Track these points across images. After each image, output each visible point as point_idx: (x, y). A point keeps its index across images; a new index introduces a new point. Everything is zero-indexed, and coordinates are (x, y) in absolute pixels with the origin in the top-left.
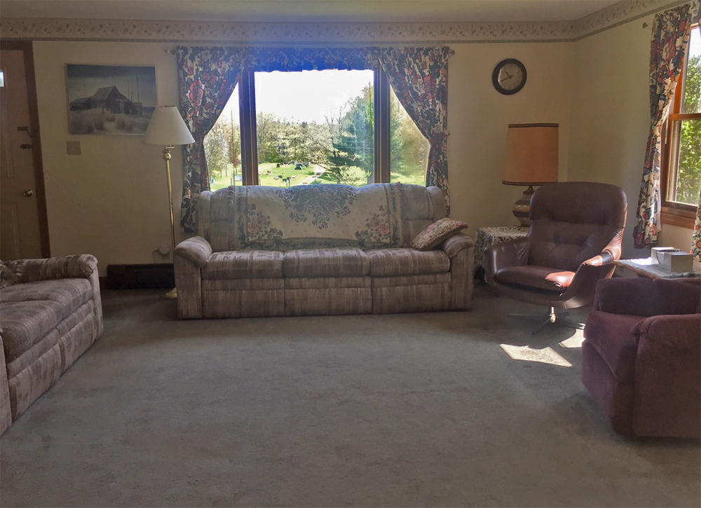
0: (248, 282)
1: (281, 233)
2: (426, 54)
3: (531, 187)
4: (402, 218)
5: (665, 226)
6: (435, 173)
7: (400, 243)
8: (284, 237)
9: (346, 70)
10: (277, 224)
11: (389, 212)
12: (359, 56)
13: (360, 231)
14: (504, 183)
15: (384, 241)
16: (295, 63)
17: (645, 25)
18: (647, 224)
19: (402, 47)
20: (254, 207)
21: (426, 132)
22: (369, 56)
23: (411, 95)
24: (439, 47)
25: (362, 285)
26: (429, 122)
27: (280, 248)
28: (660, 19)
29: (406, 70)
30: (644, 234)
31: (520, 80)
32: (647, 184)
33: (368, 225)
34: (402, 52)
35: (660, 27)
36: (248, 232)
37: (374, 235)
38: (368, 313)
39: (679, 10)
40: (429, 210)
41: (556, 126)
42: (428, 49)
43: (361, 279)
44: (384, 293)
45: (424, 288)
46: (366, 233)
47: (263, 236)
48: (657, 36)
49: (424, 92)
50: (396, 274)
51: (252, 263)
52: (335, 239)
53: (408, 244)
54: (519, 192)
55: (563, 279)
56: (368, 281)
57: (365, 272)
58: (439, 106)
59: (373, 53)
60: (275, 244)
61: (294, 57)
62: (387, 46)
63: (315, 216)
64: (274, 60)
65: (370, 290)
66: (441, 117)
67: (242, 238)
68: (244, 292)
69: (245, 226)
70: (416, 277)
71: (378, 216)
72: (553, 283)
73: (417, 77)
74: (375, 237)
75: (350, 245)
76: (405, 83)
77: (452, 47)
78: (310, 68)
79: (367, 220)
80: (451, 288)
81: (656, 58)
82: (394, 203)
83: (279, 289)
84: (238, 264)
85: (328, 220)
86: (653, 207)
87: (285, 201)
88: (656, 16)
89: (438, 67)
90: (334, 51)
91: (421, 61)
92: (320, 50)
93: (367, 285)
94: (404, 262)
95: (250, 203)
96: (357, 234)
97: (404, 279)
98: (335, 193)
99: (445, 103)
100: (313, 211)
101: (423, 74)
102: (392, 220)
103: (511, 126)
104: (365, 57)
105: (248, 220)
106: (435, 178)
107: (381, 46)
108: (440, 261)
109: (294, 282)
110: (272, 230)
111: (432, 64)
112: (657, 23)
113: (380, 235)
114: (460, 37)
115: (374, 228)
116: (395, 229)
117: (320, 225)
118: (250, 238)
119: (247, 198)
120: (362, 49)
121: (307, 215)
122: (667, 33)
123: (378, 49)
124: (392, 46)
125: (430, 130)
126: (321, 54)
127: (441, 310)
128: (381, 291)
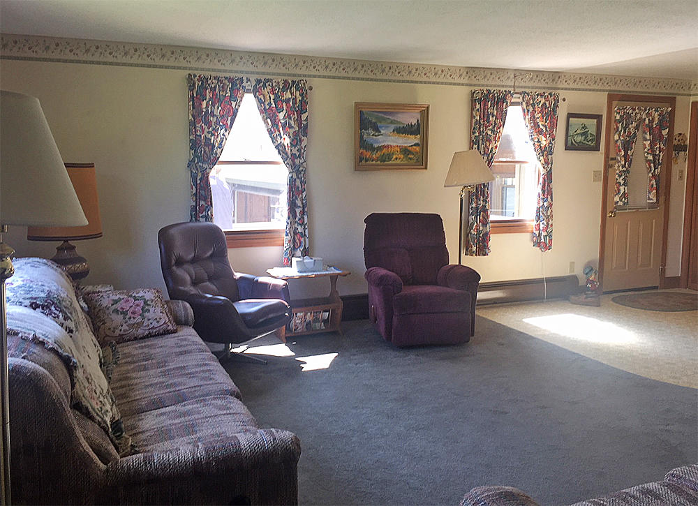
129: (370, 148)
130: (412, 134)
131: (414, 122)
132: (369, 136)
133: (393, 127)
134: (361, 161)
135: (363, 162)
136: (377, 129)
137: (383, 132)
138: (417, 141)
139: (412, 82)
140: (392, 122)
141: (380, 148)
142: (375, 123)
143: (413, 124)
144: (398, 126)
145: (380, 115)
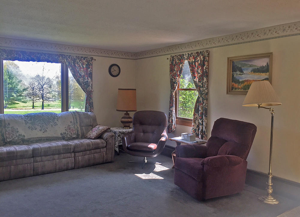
0: (14, 161)
1: (24, 136)
2: (84, 59)
3: (127, 112)
4: (80, 125)
5: (177, 125)
6: (89, 107)
7: (80, 136)
8: (26, 138)
9: (50, 63)
10: (22, 132)
11: (74, 124)
12: (56, 57)
13: (62, 133)
14: (117, 110)
15: (73, 136)
16: (26, 58)
17: (168, 59)
18: (172, 125)
19: (75, 56)
20: (9, 124)
21: (85, 90)
22: (61, 58)
23: (79, 75)
24: (89, 57)
25: (70, 157)
26: (86, 86)
27: (25, 143)
28: (173, 57)
29: (76, 65)
30: (172, 128)
31: (118, 72)
32: (172, 111)
33: (65, 130)
34: (75, 58)
35: (173, 60)
36: (7, 137)
37: (69, 134)
38: (73, 169)
39: (180, 55)
40: (91, 122)
41: (135, 90)
42: (85, 58)
43: (69, 154)
44: (80, 159)
45: (96, 155)
46: (65, 133)
47: (15, 138)
48: (172, 63)
49: (84, 74)
50: (85, 150)
51: (17, 152)
52: (51, 137)
53: (84, 137)
54: (123, 114)
55: (153, 146)
56: (73, 154)
57: (72, 150)
58: (90, 80)
59: (62, 56)
60: (22, 141)
61: (25, 55)
62: (69, 55)
63: (41, 127)
64: (16, 56)
65: (74, 158)
66: (91, 84)
67: (4, 140)
68: (12, 166)
69: (5, 133)
70: (93, 151)
71: (70, 126)
72: (150, 148)
73: (81, 68)
74: (69, 135)
75: (59, 139)
76: (76, 70)
77: (94, 57)
78: (34, 61)
79: (65, 127)
80: (106, 154)
81: (172, 70)
82: (76, 120)
83: (31, 163)
84: (9, 153)
85: (47, 129)
86: (174, 119)
87: (25, 121)
88: (171, 56)
89: (89, 65)
90: (45, 54)
91: (82, 62)
92: (38, 53)
93: (72, 157)
94: (88, 145)
95: (7, 123)
96: (61, 134)
97: (88, 152)
98: (50, 117)
99: (91, 79)
100: (40, 125)
101: (83, 67)
102: (76, 127)
103: (119, 89)
104: (59, 58)
105: (6, 131)
106: (89, 109)
107: (66, 54)
108: (103, 143)
109: (39, 159)
110: (20, 135)
111: (87, 63)
112: (172, 59)
113: (71, 134)
114: (97, 54)
115: (69, 131)
116: (78, 131)
117: (43, 131)
118: (8, 139)
119: (5, 120)
120: (58, 55)
121: (37, 127)
122: (176, 62)
123: (64, 55)
124: (71, 55)
125: (86, 89)
126: (39, 55)
127: (103, 163)
128: (79, 158)
129: (238, 82)
130: (263, 72)
131: (265, 64)
132: (237, 75)
133: (251, 69)
134: (232, 89)
135: (234, 90)
136: (241, 71)
137: (245, 72)
138: (266, 77)
139: (267, 39)
140: (251, 66)
141: (243, 82)
142: (240, 67)
143: (264, 66)
144: (254, 68)
145: (243, 62)
